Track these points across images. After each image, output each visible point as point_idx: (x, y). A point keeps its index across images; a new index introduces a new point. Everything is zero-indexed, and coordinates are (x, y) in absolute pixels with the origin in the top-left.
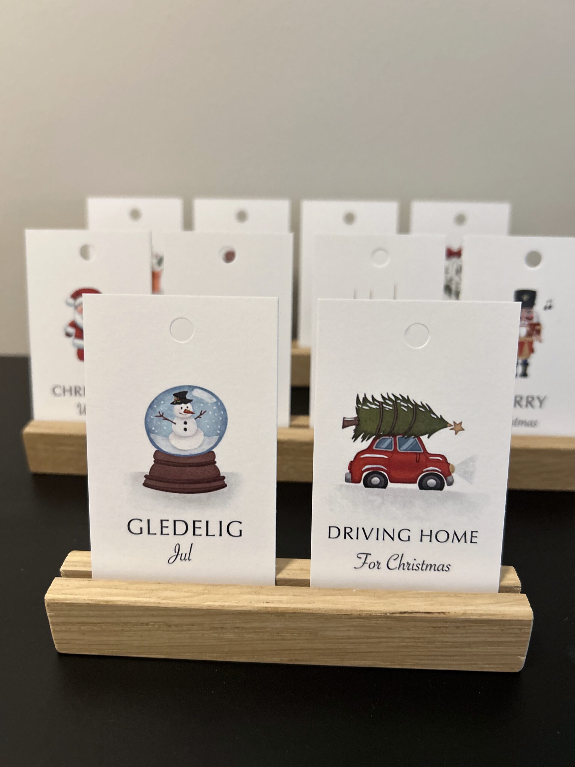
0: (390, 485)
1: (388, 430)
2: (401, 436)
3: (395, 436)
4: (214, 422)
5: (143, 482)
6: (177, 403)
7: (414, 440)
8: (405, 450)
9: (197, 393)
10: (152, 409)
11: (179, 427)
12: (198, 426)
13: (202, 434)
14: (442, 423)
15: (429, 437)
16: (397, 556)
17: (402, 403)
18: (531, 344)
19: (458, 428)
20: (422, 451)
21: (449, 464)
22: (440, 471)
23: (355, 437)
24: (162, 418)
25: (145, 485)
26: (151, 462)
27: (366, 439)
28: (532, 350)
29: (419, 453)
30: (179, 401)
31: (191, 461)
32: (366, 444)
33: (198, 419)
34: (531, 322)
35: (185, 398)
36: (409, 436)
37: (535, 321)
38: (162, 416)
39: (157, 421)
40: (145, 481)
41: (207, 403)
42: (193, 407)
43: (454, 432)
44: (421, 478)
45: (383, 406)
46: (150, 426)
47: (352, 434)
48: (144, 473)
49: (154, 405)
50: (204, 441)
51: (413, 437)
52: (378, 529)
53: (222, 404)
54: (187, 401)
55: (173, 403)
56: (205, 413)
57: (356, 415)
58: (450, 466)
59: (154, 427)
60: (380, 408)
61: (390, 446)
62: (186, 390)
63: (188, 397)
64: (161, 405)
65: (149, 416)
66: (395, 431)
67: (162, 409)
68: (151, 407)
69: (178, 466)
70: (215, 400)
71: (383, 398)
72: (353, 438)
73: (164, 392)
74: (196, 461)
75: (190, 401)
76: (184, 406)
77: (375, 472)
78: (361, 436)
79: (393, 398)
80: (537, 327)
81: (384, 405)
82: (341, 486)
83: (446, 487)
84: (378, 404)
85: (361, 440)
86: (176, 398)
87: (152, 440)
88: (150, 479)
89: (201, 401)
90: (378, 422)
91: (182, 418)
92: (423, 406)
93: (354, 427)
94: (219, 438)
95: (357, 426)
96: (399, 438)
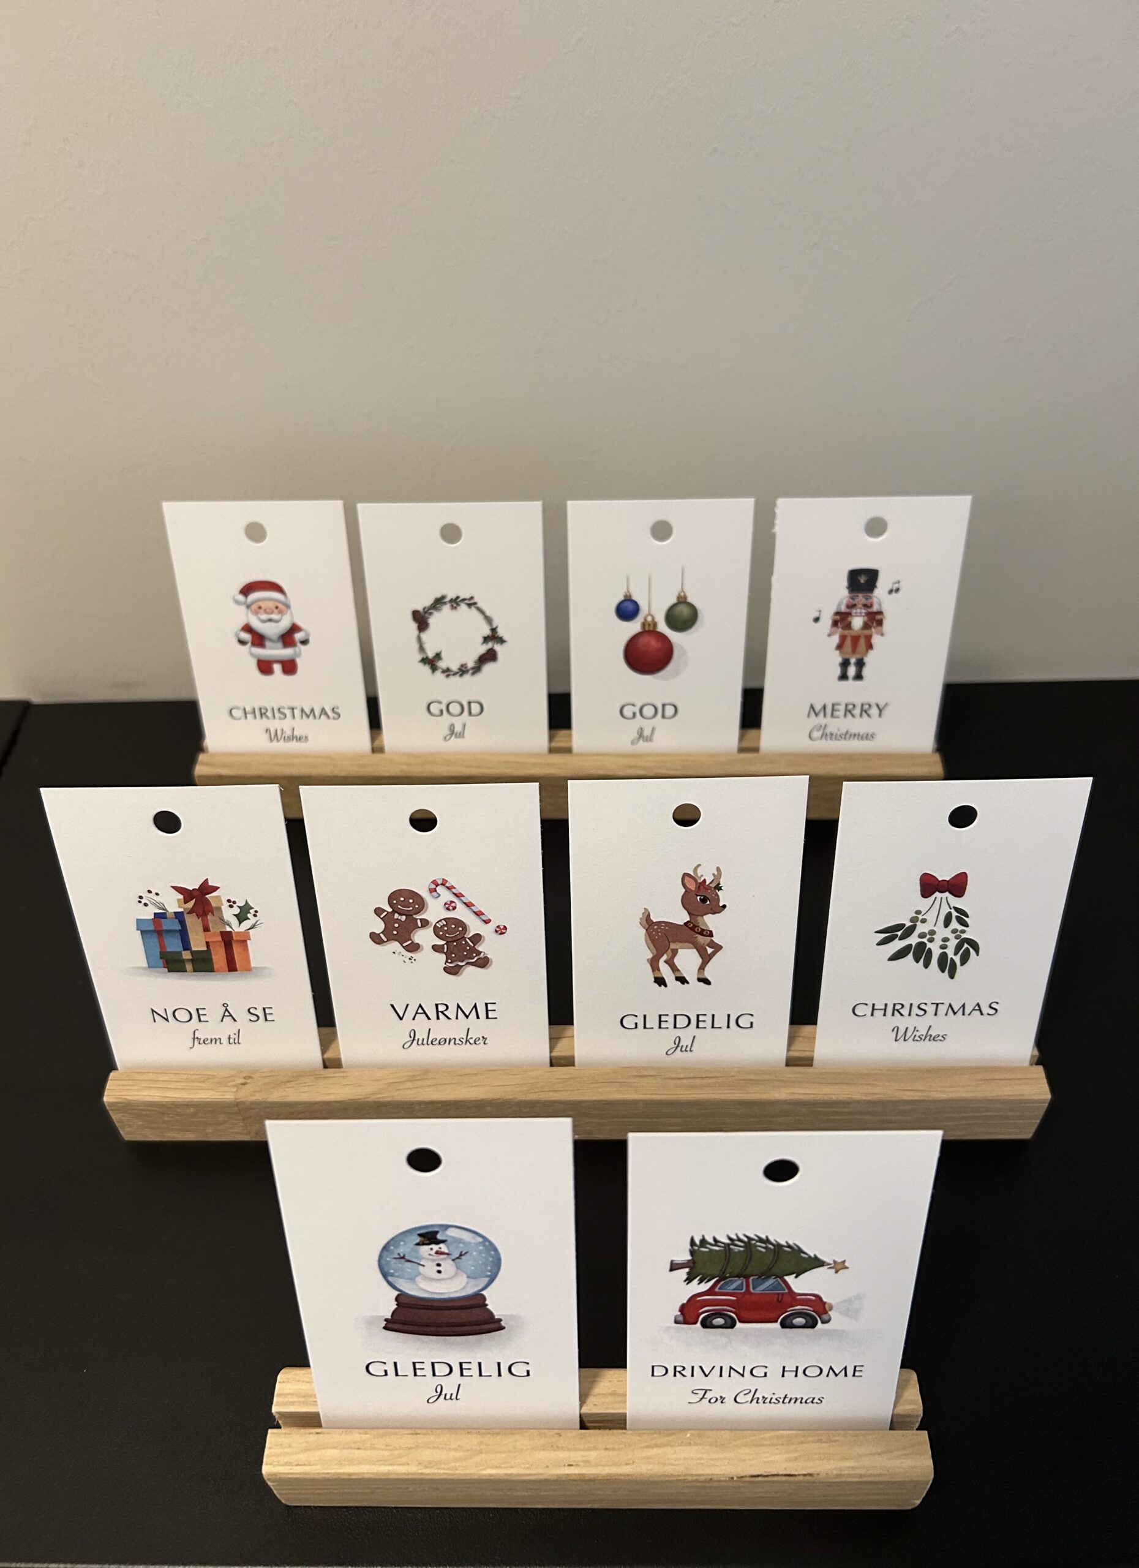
0: (739, 1325)
1: (737, 1271)
2: (756, 1277)
3: (747, 1277)
4: (482, 1264)
5: (384, 1325)
6: (424, 1244)
7: (775, 1280)
8: (763, 1290)
9: (451, 1233)
10: (387, 1251)
11: (430, 1269)
12: (457, 1268)
13: (465, 1276)
14: (816, 1263)
15: (796, 1277)
16: (749, 1391)
17: (758, 1244)
18: (868, 638)
19: (839, 1267)
20: (786, 1291)
21: (825, 1303)
22: (812, 1309)
23: (689, 1280)
24: (403, 1260)
25: (385, 1328)
26: (393, 1306)
27: (705, 1281)
28: (870, 646)
29: (783, 1294)
30: (427, 1242)
31: (450, 1304)
32: (705, 1287)
33: (457, 1260)
34: (870, 610)
35: (436, 1238)
36: (768, 1277)
37: (875, 608)
38: (403, 1258)
39: (393, 1265)
40: (386, 1324)
41: (470, 1243)
42: (448, 1247)
43: (833, 1271)
44: (784, 1318)
45: (730, 1249)
46: (386, 1268)
47: (685, 1277)
48: (383, 1316)
49: (389, 1246)
50: (467, 1283)
51: (774, 1277)
52: (721, 1368)
53: (491, 1244)
54: (438, 1242)
55: (418, 1244)
56: (467, 1255)
57: (690, 1258)
58: (826, 1305)
59: (392, 1269)
60: (725, 1250)
61: (740, 1287)
62: (436, 1229)
63: (439, 1237)
64: (401, 1247)
65: (384, 1258)
66: (748, 1272)
67: (402, 1250)
68: (385, 1248)
69: (431, 1309)
70: (480, 1240)
71: (730, 1239)
72: (685, 1281)
73: (404, 1233)
74: (457, 1304)
75: (443, 1242)
76: (435, 1247)
77: (719, 1314)
78: (698, 1278)
79: (746, 1239)
80: (878, 617)
81: (732, 1247)
82: (669, 1328)
83: (820, 1325)
84: (723, 1245)
85: (698, 1282)
86: (422, 1239)
87: (392, 1283)
88: (393, 1323)
89: (459, 1241)
90: (722, 1264)
91: (433, 1261)
92: (789, 1246)
93: (687, 1270)
94: (489, 1281)
95: (691, 1268)
96: (753, 1280)
